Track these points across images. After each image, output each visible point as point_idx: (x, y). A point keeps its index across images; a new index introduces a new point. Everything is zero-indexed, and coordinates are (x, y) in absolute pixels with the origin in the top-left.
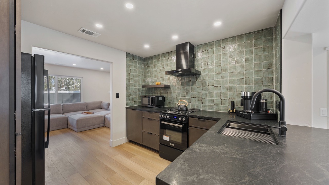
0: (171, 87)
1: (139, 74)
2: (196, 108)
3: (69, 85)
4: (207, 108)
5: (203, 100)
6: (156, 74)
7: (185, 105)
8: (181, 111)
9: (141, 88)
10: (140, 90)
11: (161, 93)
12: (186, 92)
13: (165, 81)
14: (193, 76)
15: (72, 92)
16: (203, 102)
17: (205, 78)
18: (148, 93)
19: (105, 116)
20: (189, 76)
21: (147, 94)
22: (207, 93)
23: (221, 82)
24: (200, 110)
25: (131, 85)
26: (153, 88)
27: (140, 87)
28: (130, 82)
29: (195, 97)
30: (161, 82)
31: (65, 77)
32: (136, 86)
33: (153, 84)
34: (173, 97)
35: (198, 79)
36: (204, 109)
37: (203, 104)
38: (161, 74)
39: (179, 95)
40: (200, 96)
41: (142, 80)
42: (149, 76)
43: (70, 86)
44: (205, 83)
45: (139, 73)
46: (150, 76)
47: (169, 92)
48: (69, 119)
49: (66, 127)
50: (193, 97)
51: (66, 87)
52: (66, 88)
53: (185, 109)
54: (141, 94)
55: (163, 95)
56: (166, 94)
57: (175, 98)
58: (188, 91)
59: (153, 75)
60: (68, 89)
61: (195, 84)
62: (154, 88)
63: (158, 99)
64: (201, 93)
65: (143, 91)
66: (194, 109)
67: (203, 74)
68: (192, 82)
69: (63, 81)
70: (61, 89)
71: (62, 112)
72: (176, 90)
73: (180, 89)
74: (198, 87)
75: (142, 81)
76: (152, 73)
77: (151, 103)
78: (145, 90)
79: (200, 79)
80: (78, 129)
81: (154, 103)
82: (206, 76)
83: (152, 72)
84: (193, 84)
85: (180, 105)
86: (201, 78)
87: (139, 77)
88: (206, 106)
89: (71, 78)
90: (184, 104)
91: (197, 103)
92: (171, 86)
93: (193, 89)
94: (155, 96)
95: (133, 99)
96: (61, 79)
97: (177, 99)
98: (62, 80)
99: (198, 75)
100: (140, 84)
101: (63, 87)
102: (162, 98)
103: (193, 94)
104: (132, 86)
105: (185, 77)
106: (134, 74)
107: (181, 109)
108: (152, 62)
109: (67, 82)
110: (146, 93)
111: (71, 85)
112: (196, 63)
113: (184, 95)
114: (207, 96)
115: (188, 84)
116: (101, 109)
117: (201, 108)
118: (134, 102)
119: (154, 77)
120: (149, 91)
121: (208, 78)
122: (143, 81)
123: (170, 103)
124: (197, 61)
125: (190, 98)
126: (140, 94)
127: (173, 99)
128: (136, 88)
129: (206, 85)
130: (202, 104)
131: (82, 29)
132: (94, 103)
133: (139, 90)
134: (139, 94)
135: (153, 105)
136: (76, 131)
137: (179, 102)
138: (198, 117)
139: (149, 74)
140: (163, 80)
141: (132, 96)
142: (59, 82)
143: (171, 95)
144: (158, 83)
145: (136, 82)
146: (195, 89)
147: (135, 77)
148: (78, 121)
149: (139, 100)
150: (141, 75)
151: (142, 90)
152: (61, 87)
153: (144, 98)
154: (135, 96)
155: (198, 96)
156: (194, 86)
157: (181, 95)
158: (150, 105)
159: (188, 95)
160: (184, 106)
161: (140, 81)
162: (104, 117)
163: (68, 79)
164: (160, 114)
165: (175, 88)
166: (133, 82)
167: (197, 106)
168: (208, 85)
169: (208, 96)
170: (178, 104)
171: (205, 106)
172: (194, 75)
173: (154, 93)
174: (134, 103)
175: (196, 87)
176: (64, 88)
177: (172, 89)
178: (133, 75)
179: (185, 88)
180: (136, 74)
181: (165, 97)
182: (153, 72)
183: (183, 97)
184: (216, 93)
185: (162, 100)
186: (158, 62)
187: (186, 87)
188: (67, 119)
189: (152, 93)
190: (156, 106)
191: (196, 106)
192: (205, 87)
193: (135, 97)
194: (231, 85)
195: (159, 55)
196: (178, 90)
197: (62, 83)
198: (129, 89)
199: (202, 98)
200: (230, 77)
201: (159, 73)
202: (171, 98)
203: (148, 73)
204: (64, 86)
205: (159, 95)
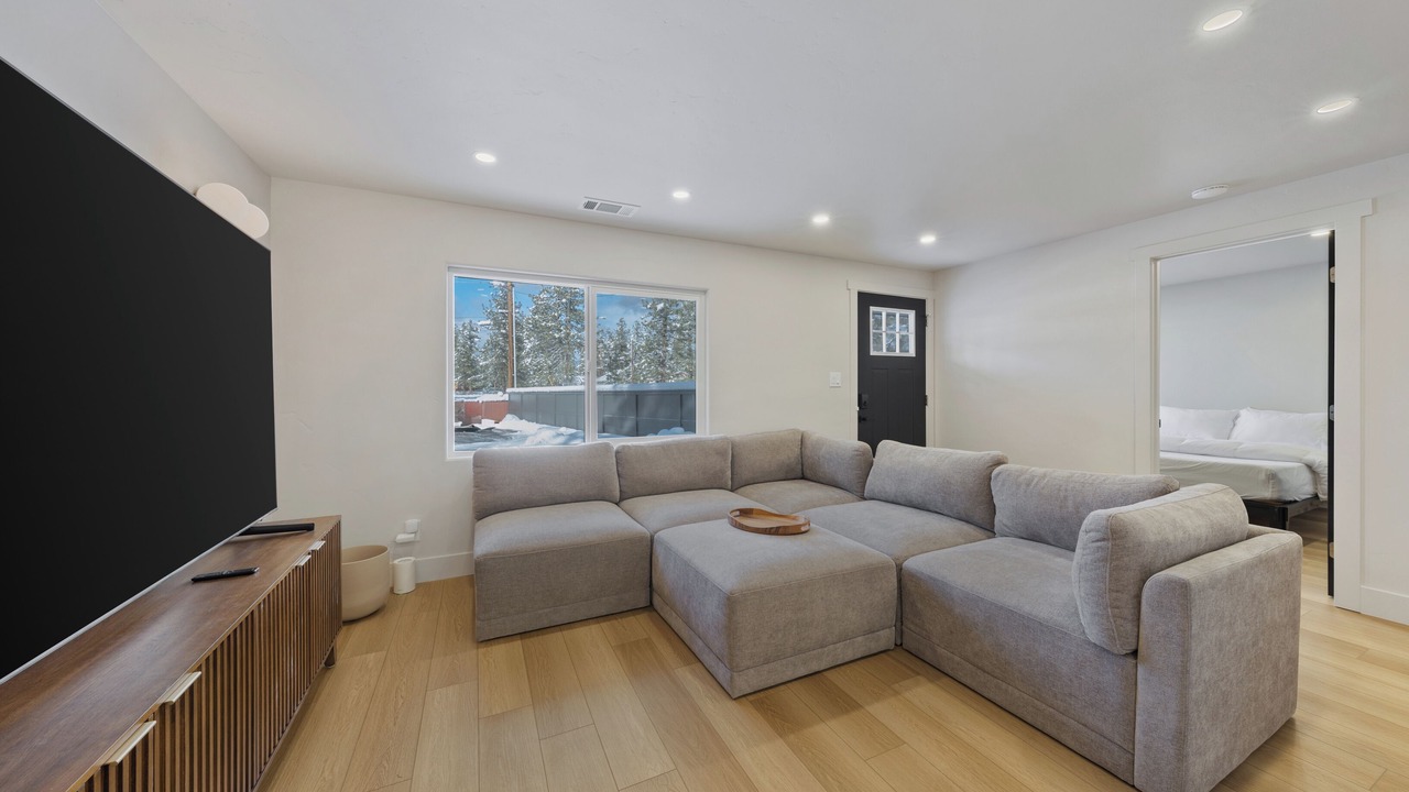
3: (617, 367)
15: (625, 387)
19: (906, 563)
43: (619, 371)
48: (658, 549)
49: (643, 602)
71: (617, 493)
116: (803, 478)
132: (770, 444)
162: (900, 569)
176: (604, 378)
188: (648, 549)
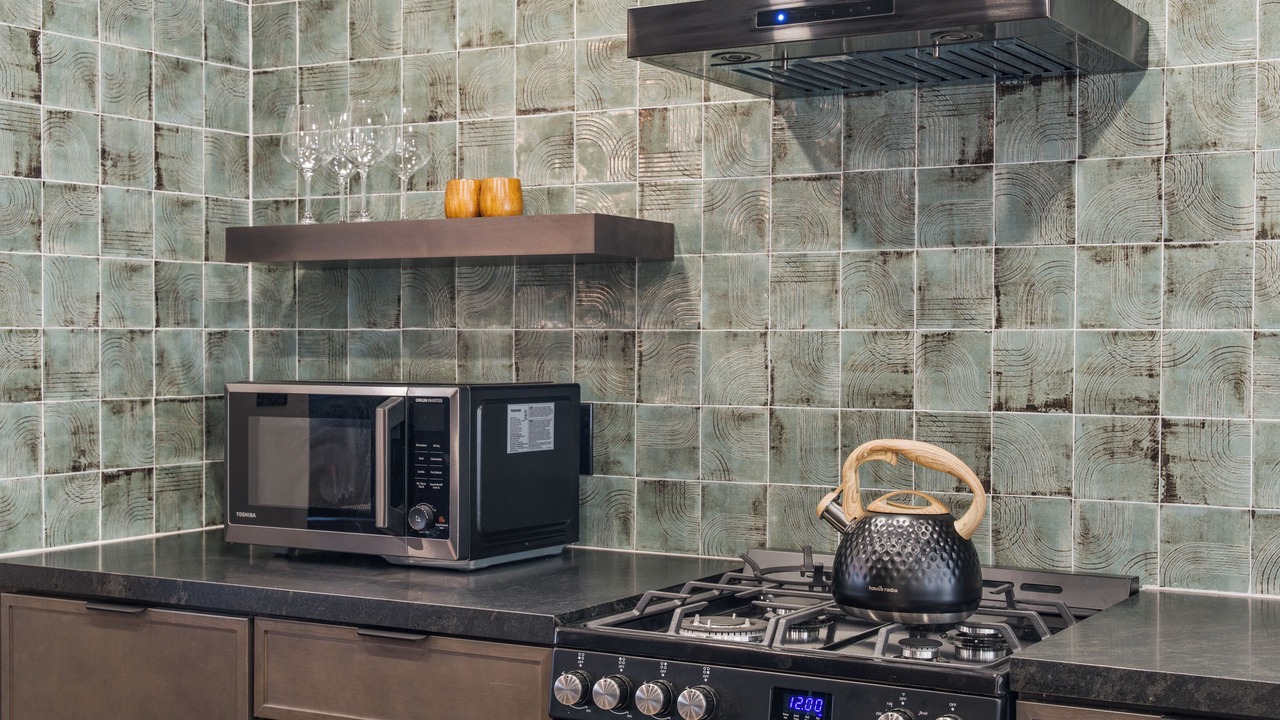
0: (683, 254)
1: (175, 54)
2: (1071, 559)
4: (1236, 562)
5: (1173, 446)
6: (441, 50)
7: (944, 524)
8: (880, 603)
9: (207, 279)
10: (194, 297)
11: (521, 347)
12: (917, 332)
13: (596, 165)
14: (1028, 92)
16: (1176, 469)
17: (1209, 126)
18: (309, 349)
20: (965, 92)
21: (297, 367)
22: (1237, 349)
24: (1134, 593)
25: (53, 211)
26: (405, 277)
27: (188, 249)
28: (36, 172)
29: (1064, 404)
30: (535, 177)
32: (130, 241)
33: (392, 203)
34: (708, 398)
35: (1110, 138)
36: (1199, 581)
37: (1187, 508)
38: (532, 55)
39: (815, 372)
40: (1142, 387)
41: (217, 142)
42: (326, 81)
44: (1218, 196)
45: (168, 40)
46: (349, 86)
47: (648, 328)
50: (1020, 397)
53: (940, 579)
54: (203, 364)
55: (554, 372)
56: (600, 355)
57: (743, 418)
58: (957, 308)
59: (405, 73)
61: (1061, 200)
62: (417, 264)
63: (497, 429)
64: (1143, 345)
65: (232, 308)
66: (1049, 583)
67: (1182, 64)
68: (1017, 177)
72: (769, 300)
73: (822, 289)
74: (1102, 258)
75: (218, 167)
76: (386, 45)
77: (394, 499)
78: (267, 295)
79: (1142, 141)
81: (441, 501)
82: (1228, 85)
83: (384, 21)
84: (1026, 212)
85: (863, 523)
86: (1159, 114)
87: (176, 103)
88: (1224, 538)
90: (936, 509)
91: (1090, 494)
92: (681, 244)
93: (1030, 286)
94: (448, 392)
95: (82, 430)
97: (778, 427)
99: (1099, 82)
100: (186, 205)
102: (545, 413)
103: (1027, 359)
104: (75, 229)
105: (909, 98)
106: (103, 43)
107: (881, 573)
110: (276, 348)
113: (885, 380)
114: (1238, 385)
115: (949, 211)
117: (1147, 556)
118: (108, 478)
119: (414, 102)
120: (339, 318)
121: (1258, 122)
122: (229, 160)
123: (664, 497)
125: (980, 423)
126: (187, 366)
127: (717, 434)
128: (134, 269)
129: (1226, 223)
130: (1160, 511)
133: (172, 297)
134: (174, 359)
135: (419, 524)
137: (851, 481)
138: (1159, 688)
139: (339, 54)
140: (563, 143)
141: (76, 384)
143: (691, 372)
144: (479, 190)
145: (132, 178)
146: (1060, 287)
147: (115, 99)
149: (178, 452)
150: (206, 67)
151: (221, 294)
153: (264, 421)
154: (119, 387)
155: (1107, 385)
156: (1042, 245)
157: (836, 381)
158: (371, 528)
159: (955, 371)
160: (926, 531)
161: (187, 156)
164: (569, 666)
165: (743, 265)
166: (86, 174)
167: (1086, 536)
168: (1252, 218)
169: (1250, 389)
170: (826, 501)
171: (1215, 529)
172: (1037, 81)
173: (421, 345)
174: (108, 504)
175: (1078, 260)
177: (698, 282)
178: (83, 59)
179: (907, 274)
180: (130, 45)
181: (586, 409)
182: (398, 25)
183: (872, 398)
185: (548, 444)
187: (930, 257)
189: (376, 351)
190: (478, 544)
191: (1075, 528)
192: (1205, 260)
193: (116, 409)
196: (792, 290)
198: (33, 275)
199: (1165, 414)
201: (498, 36)
202: (682, 415)
205: (497, 370)
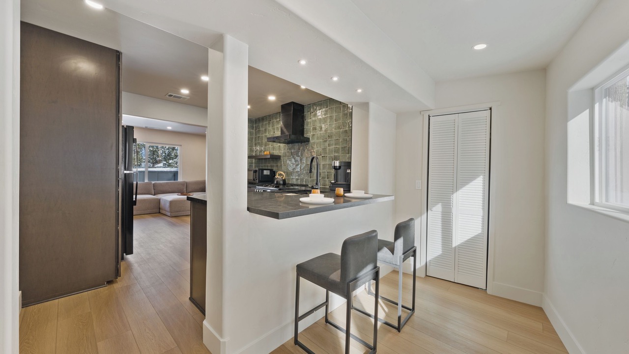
0: (281, 158)
3: (170, 159)
8: (277, 184)
11: (271, 166)
13: (275, 151)
14: (303, 143)
17: (313, 146)
18: (257, 167)
20: (298, 144)
23: (328, 151)
26: (264, 160)
30: (272, 151)
31: (163, 145)
35: (308, 147)
43: (170, 161)
47: (279, 164)
48: (161, 200)
49: (158, 211)
51: (165, 162)
52: (164, 164)
53: (282, 183)
55: (273, 168)
56: (275, 166)
59: (264, 142)
60: (168, 165)
63: (263, 172)
65: (252, 163)
67: (312, 141)
68: (302, 151)
69: (160, 152)
70: (156, 166)
71: (154, 193)
76: (263, 140)
78: (255, 162)
80: (171, 212)
81: (257, 177)
82: (314, 143)
83: (262, 138)
84: (302, 154)
85: (277, 178)
86: (310, 145)
89: (173, 148)
90: (282, 177)
96: (157, 148)
98: (159, 150)
99: (307, 142)
101: (160, 162)
102: (269, 171)
105: (295, 144)
107: (277, 182)
108: (263, 124)
109: (165, 154)
111: (173, 160)
112: (305, 127)
119: (264, 145)
120: (259, 164)
121: (316, 146)
122: (252, 150)
124: (307, 125)
131: (169, 94)
132: (197, 183)
135: (255, 180)
136: (169, 215)
139: (260, 141)
142: (154, 154)
144: (267, 153)
148: (171, 202)
152: (157, 162)
156: (303, 156)
160: (281, 179)
163: (168, 149)
164: (256, 189)
173: (264, 165)
176: (161, 165)
177: (282, 160)
181: (274, 171)
184: (323, 165)
185: (269, 174)
186: (269, 125)
187: (296, 158)
188: (159, 201)
189: (262, 167)
194: (336, 154)
195: (270, 116)
197: (158, 156)
200: (335, 145)
203: (258, 140)
204: (162, 160)
